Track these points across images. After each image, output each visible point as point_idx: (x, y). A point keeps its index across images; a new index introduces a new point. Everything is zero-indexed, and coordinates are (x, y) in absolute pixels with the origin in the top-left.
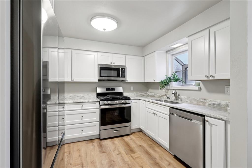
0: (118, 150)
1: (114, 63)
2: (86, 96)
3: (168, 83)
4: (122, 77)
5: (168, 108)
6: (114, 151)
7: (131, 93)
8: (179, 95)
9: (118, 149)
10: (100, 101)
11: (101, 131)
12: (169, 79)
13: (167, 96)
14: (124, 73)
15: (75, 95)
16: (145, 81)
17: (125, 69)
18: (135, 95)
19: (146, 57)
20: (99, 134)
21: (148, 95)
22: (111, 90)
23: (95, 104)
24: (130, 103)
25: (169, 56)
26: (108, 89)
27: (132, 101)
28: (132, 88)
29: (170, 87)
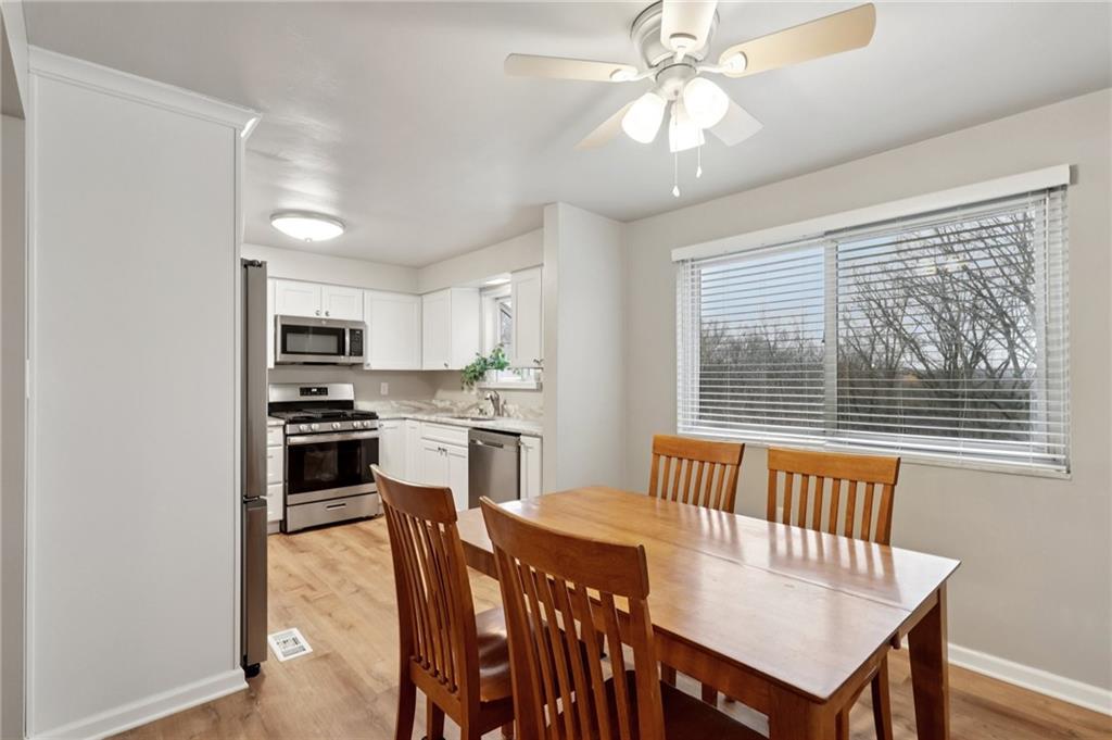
1: (327, 314)
3: (481, 374)
4: (352, 353)
5: (467, 430)
7: (382, 403)
8: (505, 403)
10: (287, 423)
11: (288, 509)
12: (482, 362)
13: (481, 407)
14: (358, 342)
16: (424, 369)
17: (361, 331)
18: (392, 406)
19: (426, 299)
20: (281, 518)
21: (433, 406)
22: (315, 394)
23: (272, 431)
24: (376, 429)
25: (487, 301)
26: (305, 391)
27: (382, 422)
28: (384, 388)
29: (486, 385)
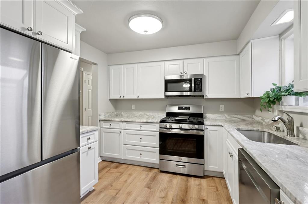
0: (167, 192)
1: (185, 73)
2: (156, 115)
4: (197, 90)
6: (161, 191)
7: (220, 115)
8: (301, 125)
9: (168, 190)
10: (160, 122)
14: (199, 85)
15: (144, 114)
16: (241, 97)
17: (201, 79)
18: (226, 118)
21: (253, 119)
22: (184, 109)
23: (155, 125)
24: (203, 130)
26: (180, 108)
27: (207, 127)
28: (222, 108)
29: (282, 108)
